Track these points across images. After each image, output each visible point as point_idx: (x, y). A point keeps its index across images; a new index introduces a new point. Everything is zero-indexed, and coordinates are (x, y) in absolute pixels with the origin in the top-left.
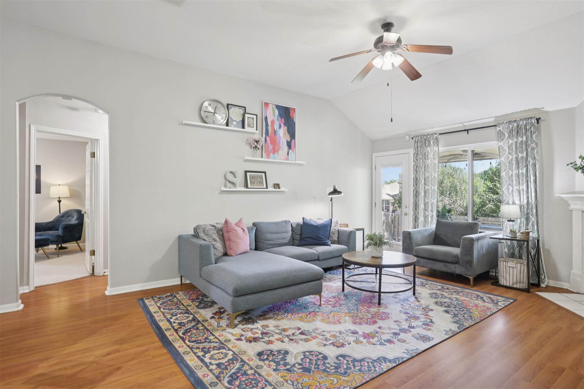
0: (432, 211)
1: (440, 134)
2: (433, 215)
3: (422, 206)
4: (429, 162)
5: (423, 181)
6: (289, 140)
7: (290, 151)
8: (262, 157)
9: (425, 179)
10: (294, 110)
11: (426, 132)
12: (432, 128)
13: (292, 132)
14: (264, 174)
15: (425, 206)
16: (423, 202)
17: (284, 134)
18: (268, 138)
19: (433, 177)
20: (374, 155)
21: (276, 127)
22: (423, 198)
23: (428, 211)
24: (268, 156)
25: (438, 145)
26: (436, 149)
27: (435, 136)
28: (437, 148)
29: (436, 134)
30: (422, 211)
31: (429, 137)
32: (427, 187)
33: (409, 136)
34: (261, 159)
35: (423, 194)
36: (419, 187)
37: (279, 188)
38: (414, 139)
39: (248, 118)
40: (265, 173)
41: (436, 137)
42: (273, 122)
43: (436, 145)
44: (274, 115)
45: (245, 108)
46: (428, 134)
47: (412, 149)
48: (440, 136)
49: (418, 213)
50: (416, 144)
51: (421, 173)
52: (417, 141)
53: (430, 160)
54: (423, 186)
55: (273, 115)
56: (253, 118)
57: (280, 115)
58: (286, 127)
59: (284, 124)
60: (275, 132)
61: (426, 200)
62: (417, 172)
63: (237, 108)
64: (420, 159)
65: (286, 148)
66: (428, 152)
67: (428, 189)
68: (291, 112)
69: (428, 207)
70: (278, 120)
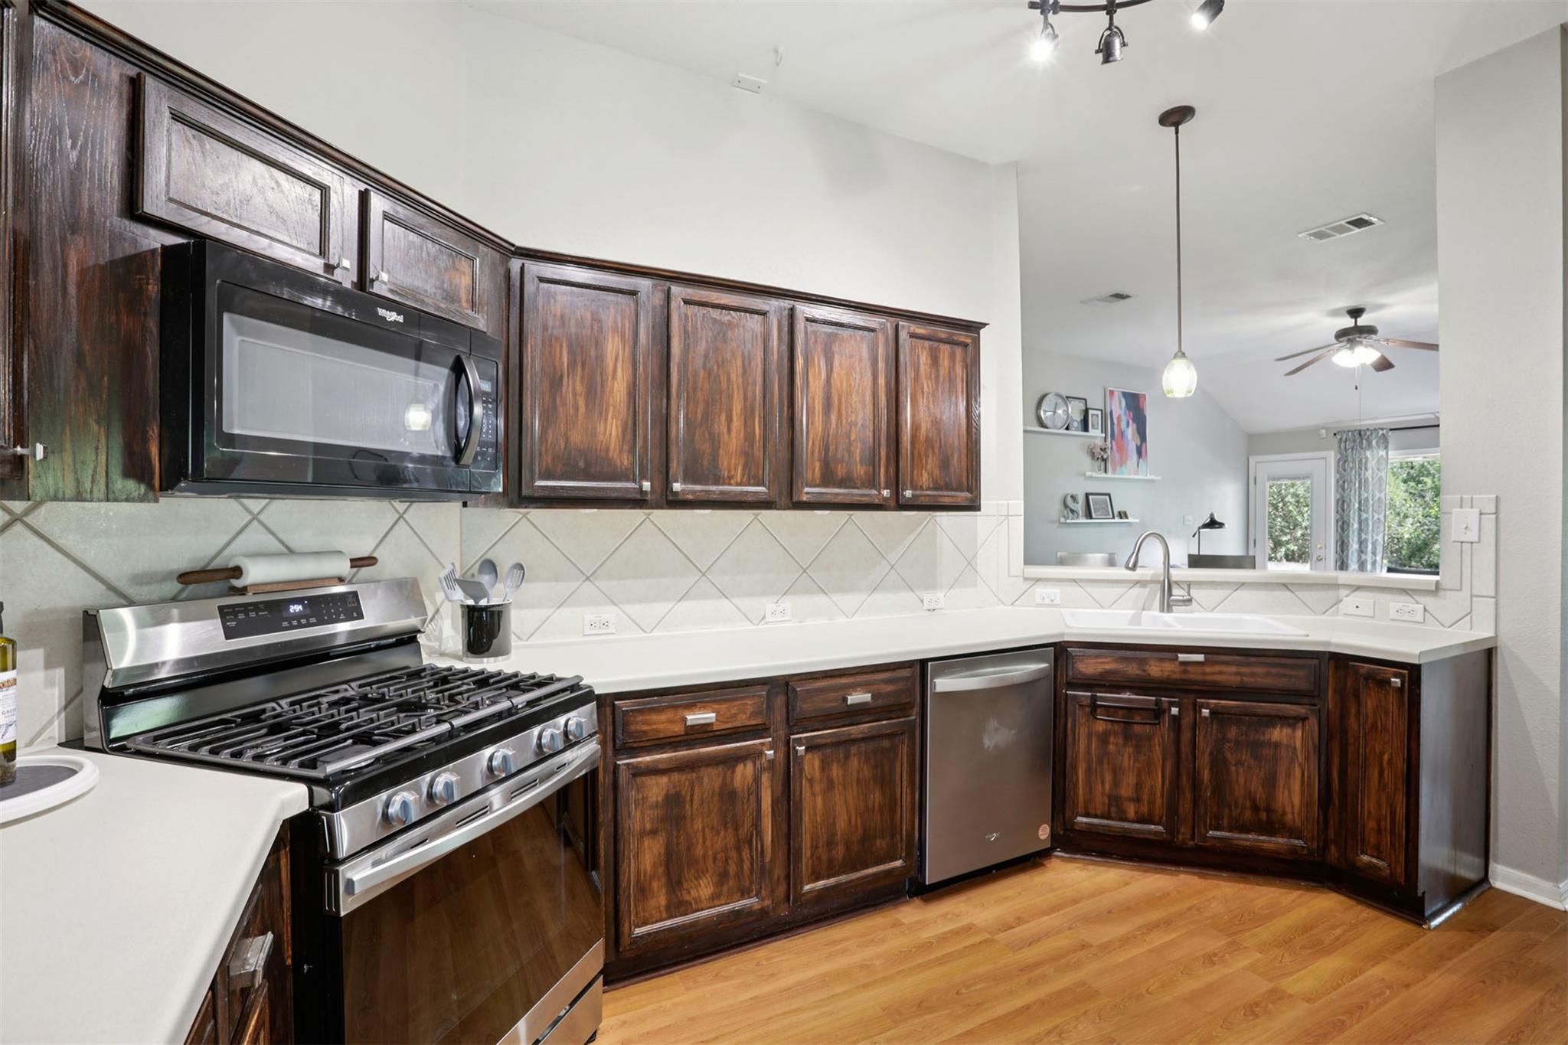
0: (1374, 553)
1: (1391, 430)
2: (1375, 561)
3: (1354, 546)
4: (1369, 473)
5: (1357, 505)
6: (1139, 444)
7: (1141, 461)
8: (1106, 471)
9: (1360, 502)
10: (1144, 396)
11: (1365, 425)
12: (1377, 418)
13: (1142, 433)
14: (1107, 497)
15: (1360, 546)
16: (1356, 539)
17: (1133, 435)
18: (1114, 443)
19: (1376, 498)
20: (1253, 460)
21: (1123, 425)
22: (1356, 533)
23: (1366, 554)
24: (1114, 470)
25: (1386, 448)
26: (1382, 453)
27: (1381, 432)
28: (1384, 452)
29: (1382, 429)
30: (1356, 554)
31: (1368, 433)
32: (1364, 516)
33: (1327, 429)
34: (1104, 475)
35: (1356, 526)
36: (1348, 515)
37: (1127, 518)
38: (1339, 437)
39: (1092, 415)
40: (1109, 495)
41: (1383, 434)
42: (1119, 418)
43: (1382, 446)
44: (1120, 408)
45: (1086, 400)
46: (1368, 429)
47: (1333, 453)
48: (1390, 433)
49: (1347, 557)
50: (1343, 445)
51: (1353, 491)
52: (1344, 439)
53: (1370, 471)
54: (1357, 513)
55: (1118, 407)
56: (1097, 415)
57: (1128, 407)
58: (1135, 426)
59: (1133, 419)
60: (1122, 433)
61: (1364, 536)
62: (1343, 489)
63: (1077, 401)
64: (1351, 469)
65: (1135, 456)
66: (1367, 458)
67: (1367, 519)
68: (1141, 399)
69: (1367, 547)
70: (1125, 414)
